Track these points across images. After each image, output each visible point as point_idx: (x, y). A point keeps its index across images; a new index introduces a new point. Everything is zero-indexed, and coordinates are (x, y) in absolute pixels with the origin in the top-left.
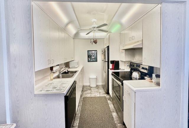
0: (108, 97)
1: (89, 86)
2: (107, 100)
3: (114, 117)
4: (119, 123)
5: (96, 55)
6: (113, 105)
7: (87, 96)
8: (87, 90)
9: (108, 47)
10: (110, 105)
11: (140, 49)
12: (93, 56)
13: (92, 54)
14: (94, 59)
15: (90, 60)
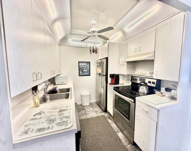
0: (106, 115)
1: (81, 105)
2: (107, 119)
3: (121, 138)
4: (128, 144)
5: (88, 67)
6: (115, 123)
7: (83, 118)
8: (80, 111)
9: (107, 58)
10: (112, 125)
11: (151, 62)
12: (85, 69)
13: (84, 67)
14: (87, 72)
15: (81, 73)
